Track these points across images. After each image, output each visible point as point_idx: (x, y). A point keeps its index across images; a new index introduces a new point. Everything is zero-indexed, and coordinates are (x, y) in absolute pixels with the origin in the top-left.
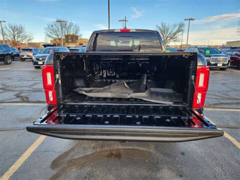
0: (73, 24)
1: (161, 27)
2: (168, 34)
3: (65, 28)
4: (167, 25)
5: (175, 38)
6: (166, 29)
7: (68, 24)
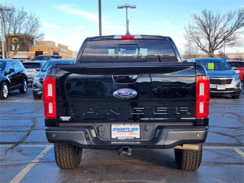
0: (26, 14)
1: (203, 18)
2: (217, 31)
3: (10, 21)
4: (214, 15)
5: (233, 39)
6: (213, 21)
7: (16, 15)
